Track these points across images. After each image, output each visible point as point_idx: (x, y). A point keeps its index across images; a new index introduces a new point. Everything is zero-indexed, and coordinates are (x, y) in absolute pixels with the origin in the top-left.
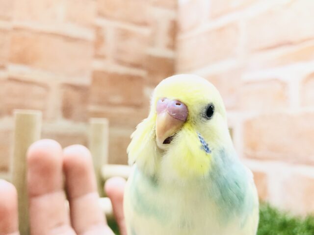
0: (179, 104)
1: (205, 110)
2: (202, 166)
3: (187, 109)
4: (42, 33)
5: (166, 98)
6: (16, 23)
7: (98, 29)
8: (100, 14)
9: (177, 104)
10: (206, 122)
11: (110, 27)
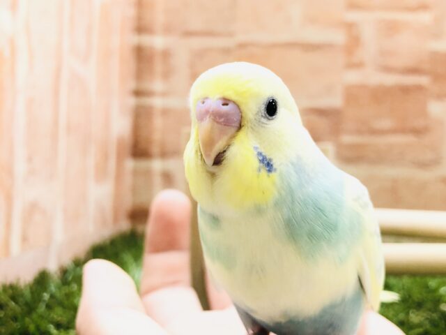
0: (227, 104)
1: (263, 108)
2: (264, 193)
3: (239, 109)
4: (274, 46)
5: (207, 98)
6: (241, 38)
7: (350, 27)
8: (353, 6)
9: (224, 105)
10: (266, 124)
11: (367, 22)
